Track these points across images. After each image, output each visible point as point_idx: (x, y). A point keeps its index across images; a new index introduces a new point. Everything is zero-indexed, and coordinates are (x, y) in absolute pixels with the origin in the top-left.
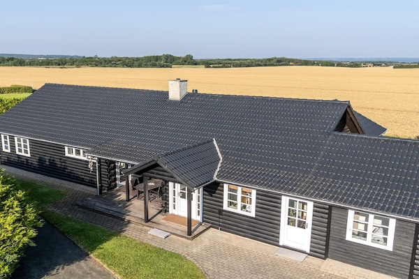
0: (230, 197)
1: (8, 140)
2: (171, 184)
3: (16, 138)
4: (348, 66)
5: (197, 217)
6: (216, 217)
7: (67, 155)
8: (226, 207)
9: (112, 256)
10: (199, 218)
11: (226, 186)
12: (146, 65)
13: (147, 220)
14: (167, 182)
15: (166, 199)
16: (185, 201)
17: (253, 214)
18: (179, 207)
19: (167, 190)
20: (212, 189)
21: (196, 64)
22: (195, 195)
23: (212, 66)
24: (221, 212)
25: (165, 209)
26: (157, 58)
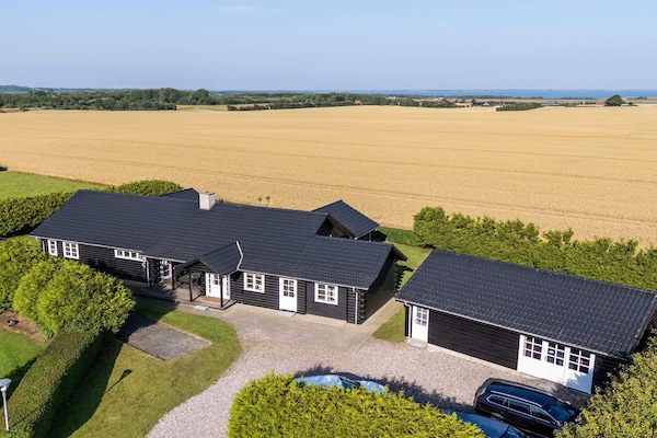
0: (249, 281)
1: (55, 245)
2: (207, 275)
3: (64, 244)
4: (439, 106)
5: (226, 297)
6: (240, 295)
7: (116, 256)
8: (246, 288)
9: (173, 321)
10: (228, 298)
11: (245, 274)
12: (136, 106)
13: (191, 300)
14: (204, 273)
15: (204, 286)
16: (218, 286)
17: (263, 291)
18: (213, 290)
19: (204, 280)
20: (237, 277)
21: (214, 103)
22: (225, 280)
23: (238, 106)
24: (243, 291)
25: (203, 293)
26: (152, 94)
